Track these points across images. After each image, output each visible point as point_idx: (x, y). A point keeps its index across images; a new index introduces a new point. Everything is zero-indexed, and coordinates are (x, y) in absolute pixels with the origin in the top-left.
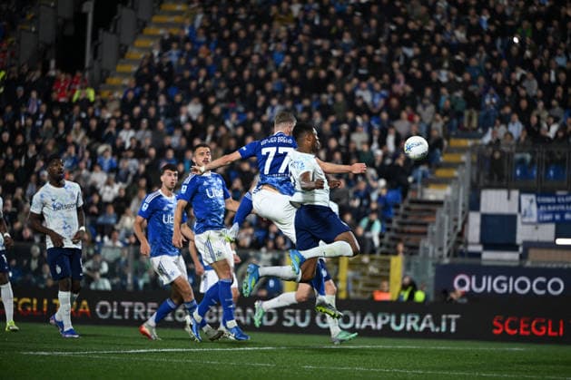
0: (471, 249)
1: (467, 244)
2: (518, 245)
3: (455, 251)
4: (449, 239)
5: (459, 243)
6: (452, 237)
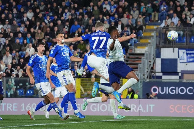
0: (157, 74)
1: (155, 72)
2: (178, 73)
3: (150, 76)
4: (148, 70)
5: (152, 72)
6: (149, 70)
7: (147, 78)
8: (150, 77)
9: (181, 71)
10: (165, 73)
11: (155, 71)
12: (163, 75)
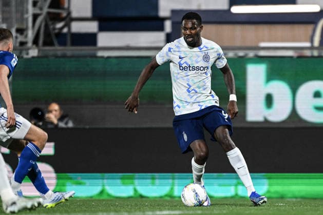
0: (77, 27)
1: (69, 20)
2: (164, 19)
3: (47, 34)
4: (38, 11)
5: (55, 18)
6: (41, 9)
7: (35, 42)
8: (48, 37)
9: (174, 12)
10: (108, 22)
11: (69, 13)
12: (102, 29)
